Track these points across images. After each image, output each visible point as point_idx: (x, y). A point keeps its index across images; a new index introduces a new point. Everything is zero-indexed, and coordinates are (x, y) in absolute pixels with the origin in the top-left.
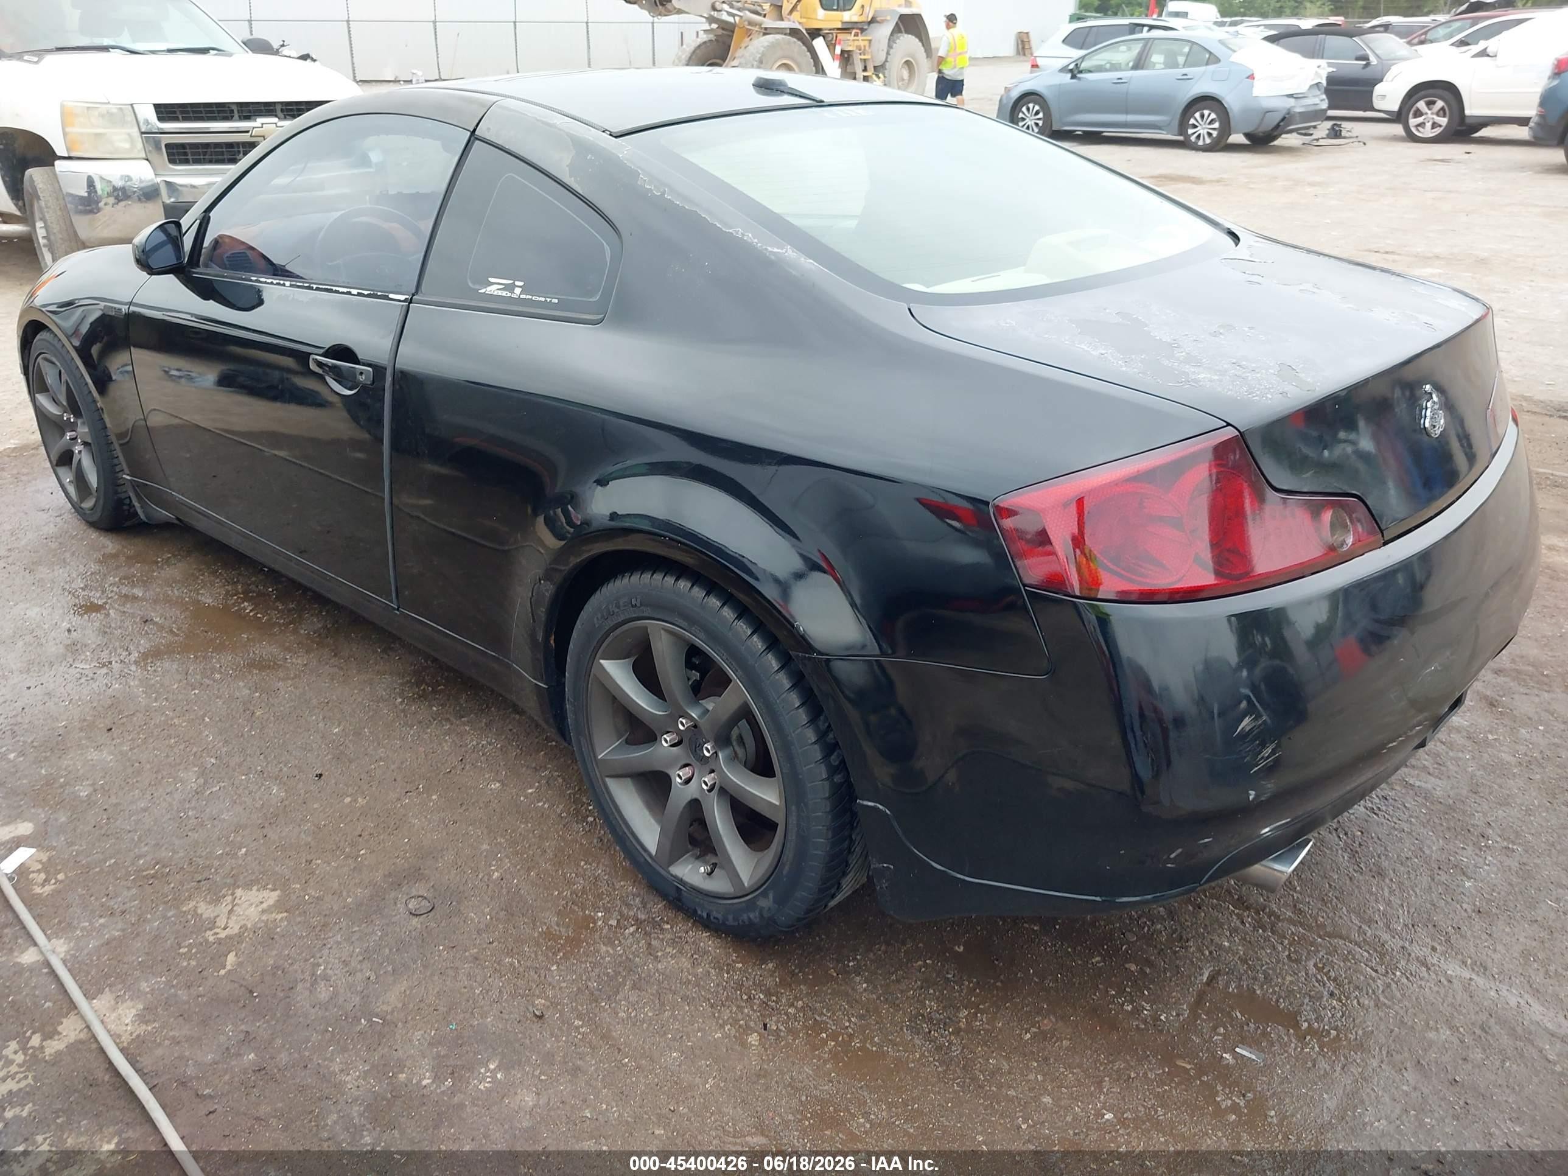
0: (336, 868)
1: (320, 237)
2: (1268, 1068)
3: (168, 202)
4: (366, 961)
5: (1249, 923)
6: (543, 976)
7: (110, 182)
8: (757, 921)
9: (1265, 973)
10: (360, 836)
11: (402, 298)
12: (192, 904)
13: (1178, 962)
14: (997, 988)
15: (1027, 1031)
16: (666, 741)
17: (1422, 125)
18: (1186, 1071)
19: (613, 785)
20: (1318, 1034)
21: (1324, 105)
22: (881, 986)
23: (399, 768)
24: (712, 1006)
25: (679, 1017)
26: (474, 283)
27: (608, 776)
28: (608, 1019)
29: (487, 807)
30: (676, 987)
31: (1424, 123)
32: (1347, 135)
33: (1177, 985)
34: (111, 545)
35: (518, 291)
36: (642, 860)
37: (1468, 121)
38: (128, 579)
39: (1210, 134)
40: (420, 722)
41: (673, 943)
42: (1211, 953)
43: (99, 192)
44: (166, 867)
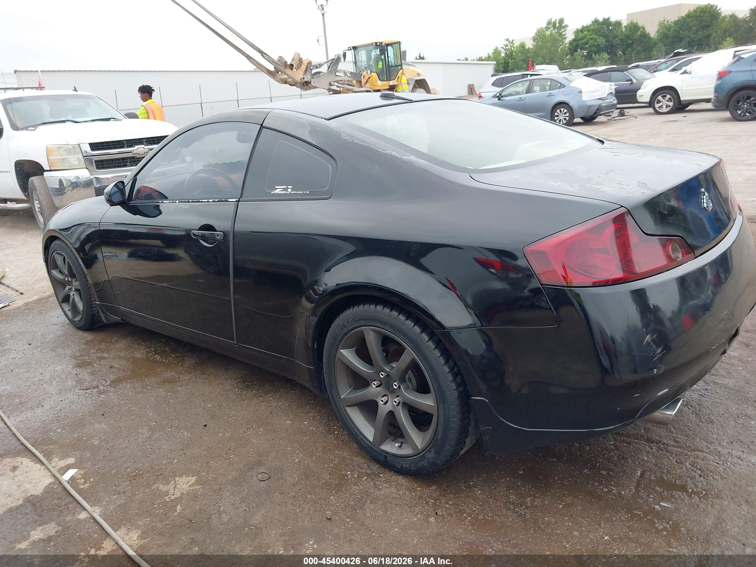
0: (221, 464)
1: (186, 183)
2: (677, 510)
3: (97, 186)
4: (243, 503)
5: (654, 448)
6: (327, 501)
7: (70, 180)
8: (426, 465)
9: (666, 469)
10: (229, 449)
11: (235, 200)
12: (156, 486)
13: (624, 468)
14: (542, 487)
15: (560, 504)
16: (374, 385)
17: (661, 107)
18: (639, 515)
19: (349, 410)
20: (697, 494)
21: (615, 102)
22: (488, 491)
23: (242, 419)
24: (410, 507)
25: (395, 513)
26: (268, 190)
27: (346, 406)
28: (362, 517)
29: (286, 431)
30: (391, 501)
31: (662, 106)
32: (627, 114)
33: (627, 478)
34: (89, 337)
35: (289, 190)
36: (366, 445)
37: (682, 103)
38: (101, 350)
39: (565, 119)
40: (249, 398)
41: (386, 482)
42: (639, 463)
43: (65, 185)
44: (140, 471)
